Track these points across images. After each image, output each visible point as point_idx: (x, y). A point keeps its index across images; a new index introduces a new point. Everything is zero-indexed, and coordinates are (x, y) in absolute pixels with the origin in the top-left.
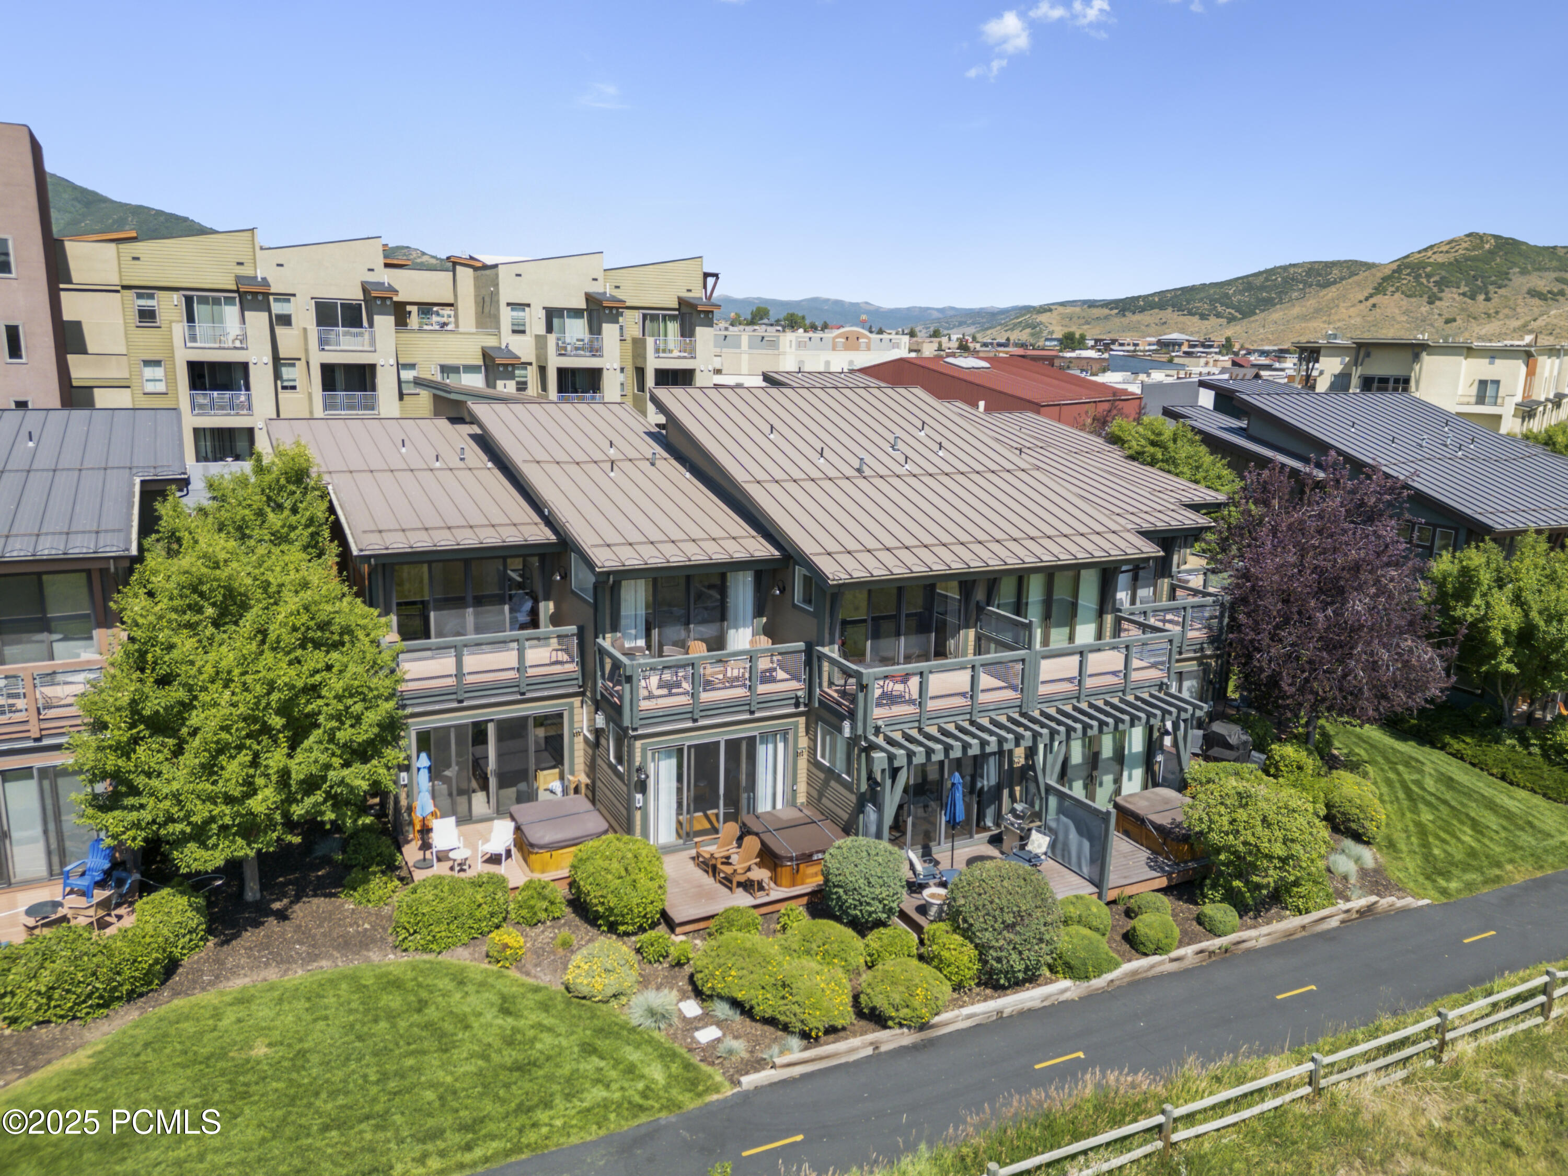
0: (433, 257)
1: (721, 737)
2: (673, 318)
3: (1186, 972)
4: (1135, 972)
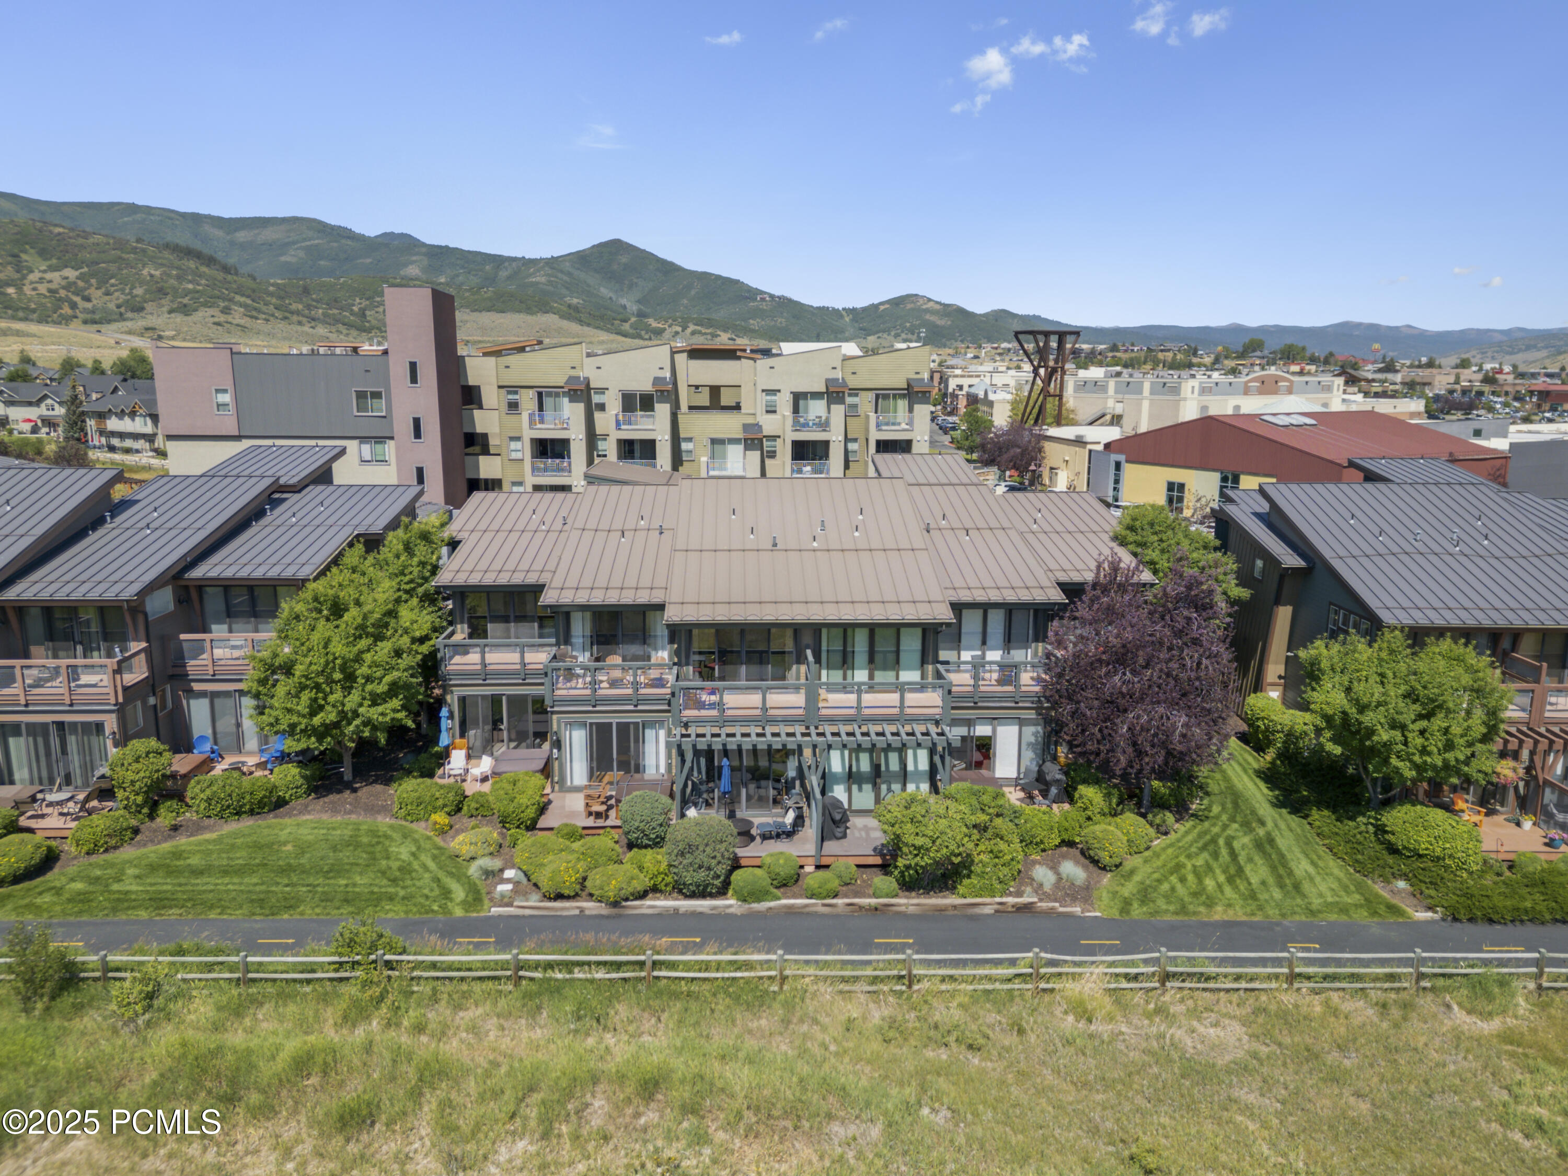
0: (937, 303)
1: (614, 720)
2: (903, 396)
3: (837, 916)
4: (790, 906)
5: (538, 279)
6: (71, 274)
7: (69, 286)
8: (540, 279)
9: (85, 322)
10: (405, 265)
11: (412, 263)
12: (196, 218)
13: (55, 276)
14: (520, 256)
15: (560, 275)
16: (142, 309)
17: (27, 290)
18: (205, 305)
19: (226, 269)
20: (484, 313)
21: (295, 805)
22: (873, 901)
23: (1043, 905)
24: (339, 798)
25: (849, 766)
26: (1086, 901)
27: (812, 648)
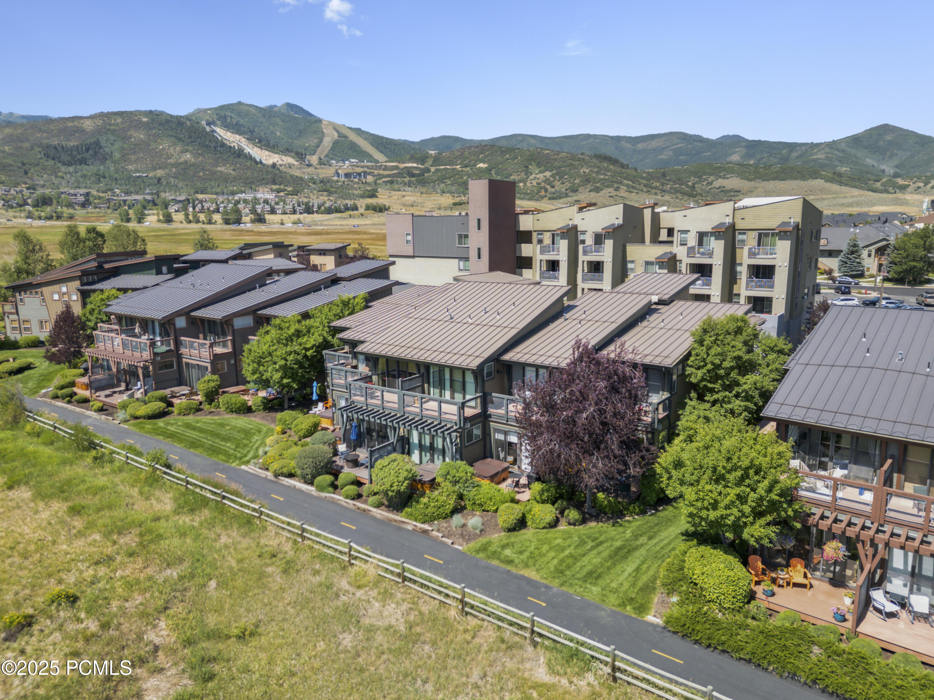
4: (333, 498)
5: (819, 156)
6: (548, 174)
7: (547, 181)
8: (821, 156)
9: (550, 199)
10: (731, 155)
11: (735, 153)
12: (618, 139)
13: (541, 176)
14: (810, 142)
15: (836, 152)
16: (577, 190)
17: (528, 184)
18: (608, 187)
19: (623, 166)
20: (771, 182)
21: (256, 414)
22: (363, 506)
23: (435, 533)
24: (272, 414)
25: (420, 441)
26: (468, 541)
27: (425, 375)
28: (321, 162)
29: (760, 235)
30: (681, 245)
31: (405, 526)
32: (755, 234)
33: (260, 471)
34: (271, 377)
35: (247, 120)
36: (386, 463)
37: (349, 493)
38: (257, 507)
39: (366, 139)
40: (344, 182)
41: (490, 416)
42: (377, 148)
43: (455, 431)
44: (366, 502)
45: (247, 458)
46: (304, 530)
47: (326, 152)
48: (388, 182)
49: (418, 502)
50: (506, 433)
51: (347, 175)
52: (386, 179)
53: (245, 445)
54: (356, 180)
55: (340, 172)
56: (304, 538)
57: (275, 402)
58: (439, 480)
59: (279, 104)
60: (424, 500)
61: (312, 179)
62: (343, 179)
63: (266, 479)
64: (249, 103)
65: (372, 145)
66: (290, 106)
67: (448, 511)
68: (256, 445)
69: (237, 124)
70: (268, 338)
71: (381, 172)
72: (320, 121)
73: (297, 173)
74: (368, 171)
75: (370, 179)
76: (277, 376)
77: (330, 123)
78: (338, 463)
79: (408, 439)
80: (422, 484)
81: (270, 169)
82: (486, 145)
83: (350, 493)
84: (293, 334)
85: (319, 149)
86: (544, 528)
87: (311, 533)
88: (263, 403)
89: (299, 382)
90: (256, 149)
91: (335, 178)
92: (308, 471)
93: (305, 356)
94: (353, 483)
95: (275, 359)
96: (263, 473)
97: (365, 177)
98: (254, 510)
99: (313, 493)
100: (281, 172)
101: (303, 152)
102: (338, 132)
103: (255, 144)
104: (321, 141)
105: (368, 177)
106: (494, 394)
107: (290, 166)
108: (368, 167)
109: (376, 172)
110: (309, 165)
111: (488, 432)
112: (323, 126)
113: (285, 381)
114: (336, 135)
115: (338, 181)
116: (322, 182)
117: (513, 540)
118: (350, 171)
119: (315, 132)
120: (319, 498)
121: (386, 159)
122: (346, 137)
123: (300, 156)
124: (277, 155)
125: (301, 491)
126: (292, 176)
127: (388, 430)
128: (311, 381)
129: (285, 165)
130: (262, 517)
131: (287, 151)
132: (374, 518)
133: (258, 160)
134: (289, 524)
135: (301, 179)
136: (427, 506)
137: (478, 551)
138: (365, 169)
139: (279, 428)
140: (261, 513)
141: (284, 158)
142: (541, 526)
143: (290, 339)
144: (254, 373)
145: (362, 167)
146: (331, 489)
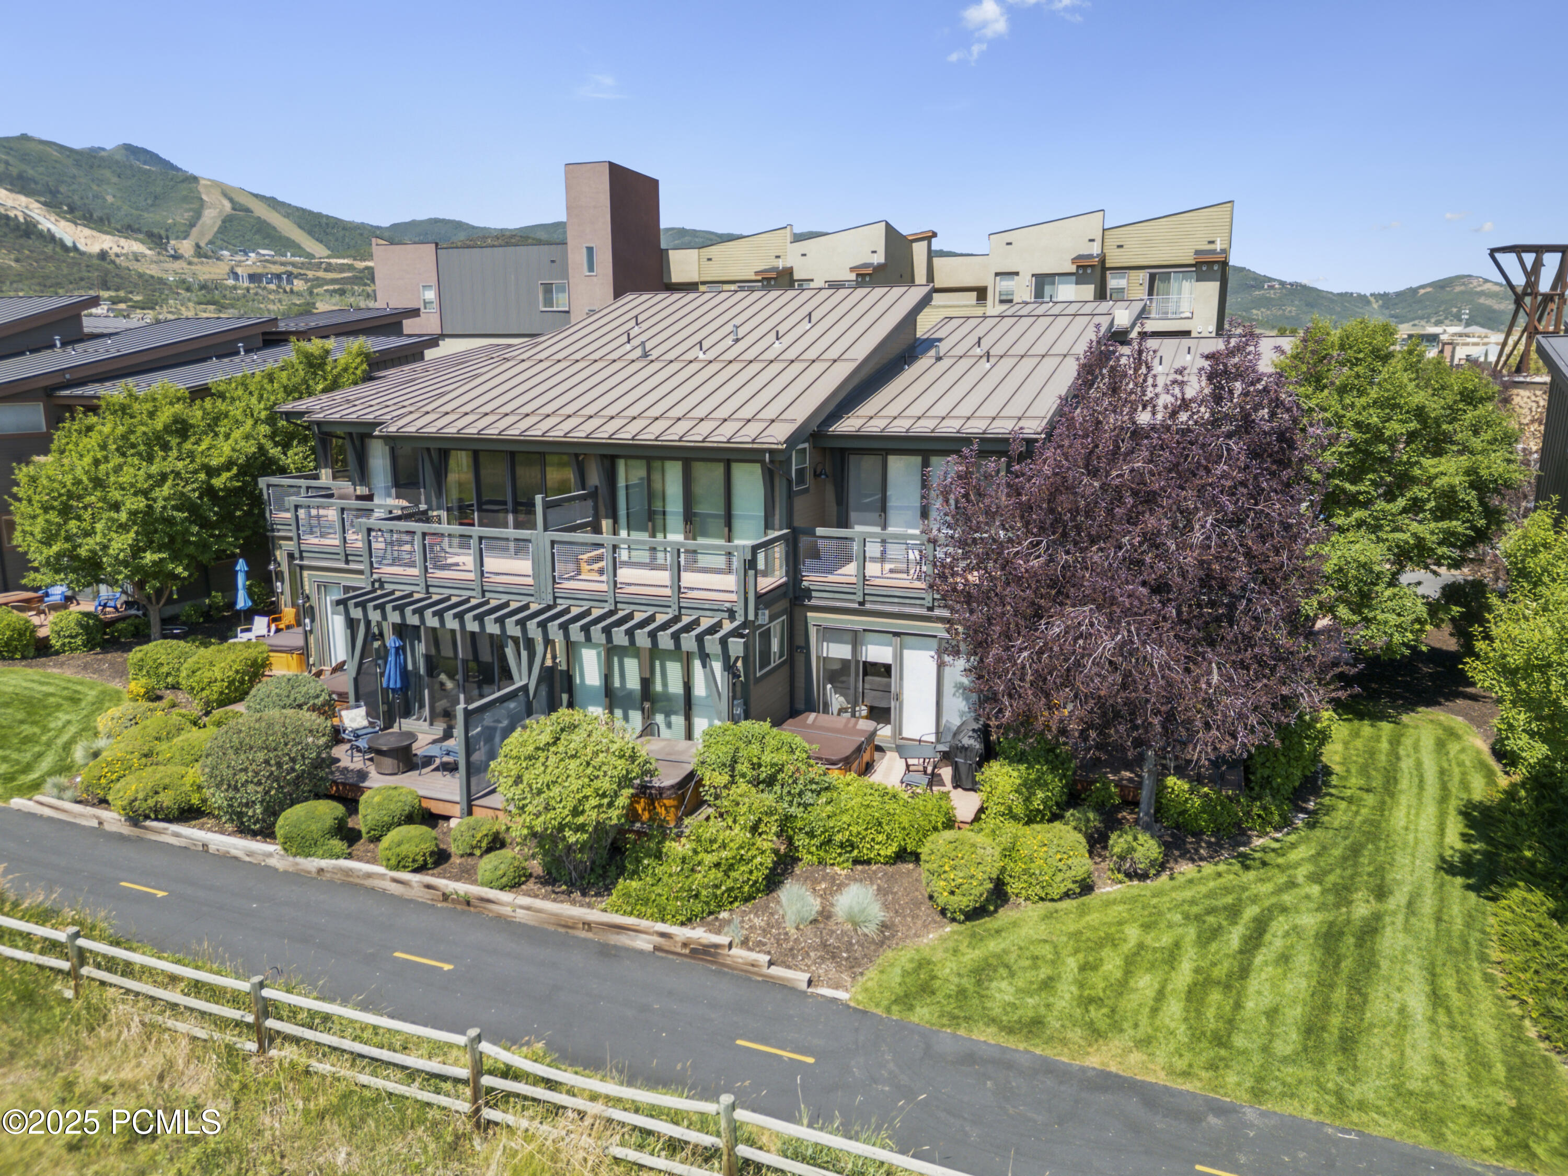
3: (395, 901)
4: (348, 872)
21: (62, 658)
22: (462, 888)
23: (739, 954)
24: (115, 657)
25: (607, 678)
26: (854, 966)
27: (603, 492)
28: (199, 252)
29: (1152, 278)
30: (1002, 301)
31: (624, 940)
32: (1143, 276)
33: (78, 808)
34: (105, 547)
35: (41, 169)
36: (545, 738)
37: (404, 849)
38: (61, 936)
39: (287, 216)
40: (248, 290)
41: (808, 593)
42: (310, 233)
43: (735, 633)
44: (467, 874)
45: (34, 776)
46: (266, 1009)
47: (209, 236)
48: (335, 291)
49: (658, 855)
50: (856, 638)
51: (253, 277)
52: (331, 287)
53: (28, 740)
54: (272, 286)
55: (239, 270)
56: (266, 1039)
57: (121, 626)
58: (715, 778)
59: (109, 146)
60: (677, 848)
61: (184, 281)
62: (246, 284)
63: (100, 832)
64: (45, 137)
65: (300, 227)
66: (130, 149)
67: (758, 875)
68: (65, 737)
69: (20, 177)
70: (92, 441)
71: (321, 274)
72: (195, 179)
73: (153, 270)
74: (295, 271)
75: (299, 285)
76: (121, 543)
77: (216, 184)
78: (345, 762)
79: (568, 677)
80: (652, 800)
81: (96, 261)
82: (513, 236)
83: (409, 849)
84: (167, 428)
85: (195, 231)
86: (1067, 895)
87: (293, 1013)
88: (86, 628)
89: (196, 565)
90: (63, 223)
91: (231, 282)
92: (254, 792)
93: (209, 491)
94: (410, 819)
95: (116, 495)
96: (87, 816)
97: (290, 282)
98: (51, 947)
99: (273, 862)
100: (117, 267)
101: (163, 233)
102: (231, 200)
103: (61, 215)
104: (198, 215)
105: (296, 282)
106: (820, 531)
107: (137, 257)
108: (294, 265)
109: (310, 274)
110: (176, 257)
111: (800, 641)
112: (201, 189)
113: (149, 557)
114: (228, 205)
115: (235, 288)
116: (203, 287)
117: (994, 946)
118: (260, 271)
119: (185, 199)
120: (297, 877)
121: (327, 252)
122: (248, 210)
123: (157, 240)
124: (108, 237)
125: (227, 860)
126: (141, 276)
127: (510, 651)
128: (226, 562)
129: (126, 255)
130: (85, 971)
131: (128, 230)
132: (505, 924)
133: (69, 244)
134: (197, 988)
135: (161, 281)
136: (689, 866)
137: (905, 1000)
138: (290, 268)
139: (137, 686)
140: (82, 956)
141: (123, 242)
142: (1056, 892)
143: (158, 442)
144: (48, 542)
145: (282, 264)
146: (337, 844)
